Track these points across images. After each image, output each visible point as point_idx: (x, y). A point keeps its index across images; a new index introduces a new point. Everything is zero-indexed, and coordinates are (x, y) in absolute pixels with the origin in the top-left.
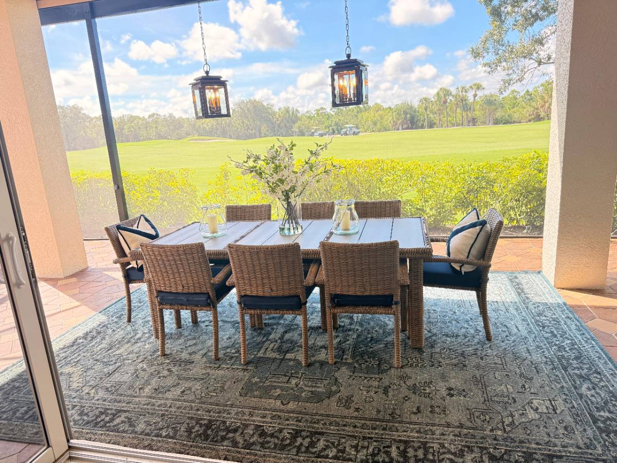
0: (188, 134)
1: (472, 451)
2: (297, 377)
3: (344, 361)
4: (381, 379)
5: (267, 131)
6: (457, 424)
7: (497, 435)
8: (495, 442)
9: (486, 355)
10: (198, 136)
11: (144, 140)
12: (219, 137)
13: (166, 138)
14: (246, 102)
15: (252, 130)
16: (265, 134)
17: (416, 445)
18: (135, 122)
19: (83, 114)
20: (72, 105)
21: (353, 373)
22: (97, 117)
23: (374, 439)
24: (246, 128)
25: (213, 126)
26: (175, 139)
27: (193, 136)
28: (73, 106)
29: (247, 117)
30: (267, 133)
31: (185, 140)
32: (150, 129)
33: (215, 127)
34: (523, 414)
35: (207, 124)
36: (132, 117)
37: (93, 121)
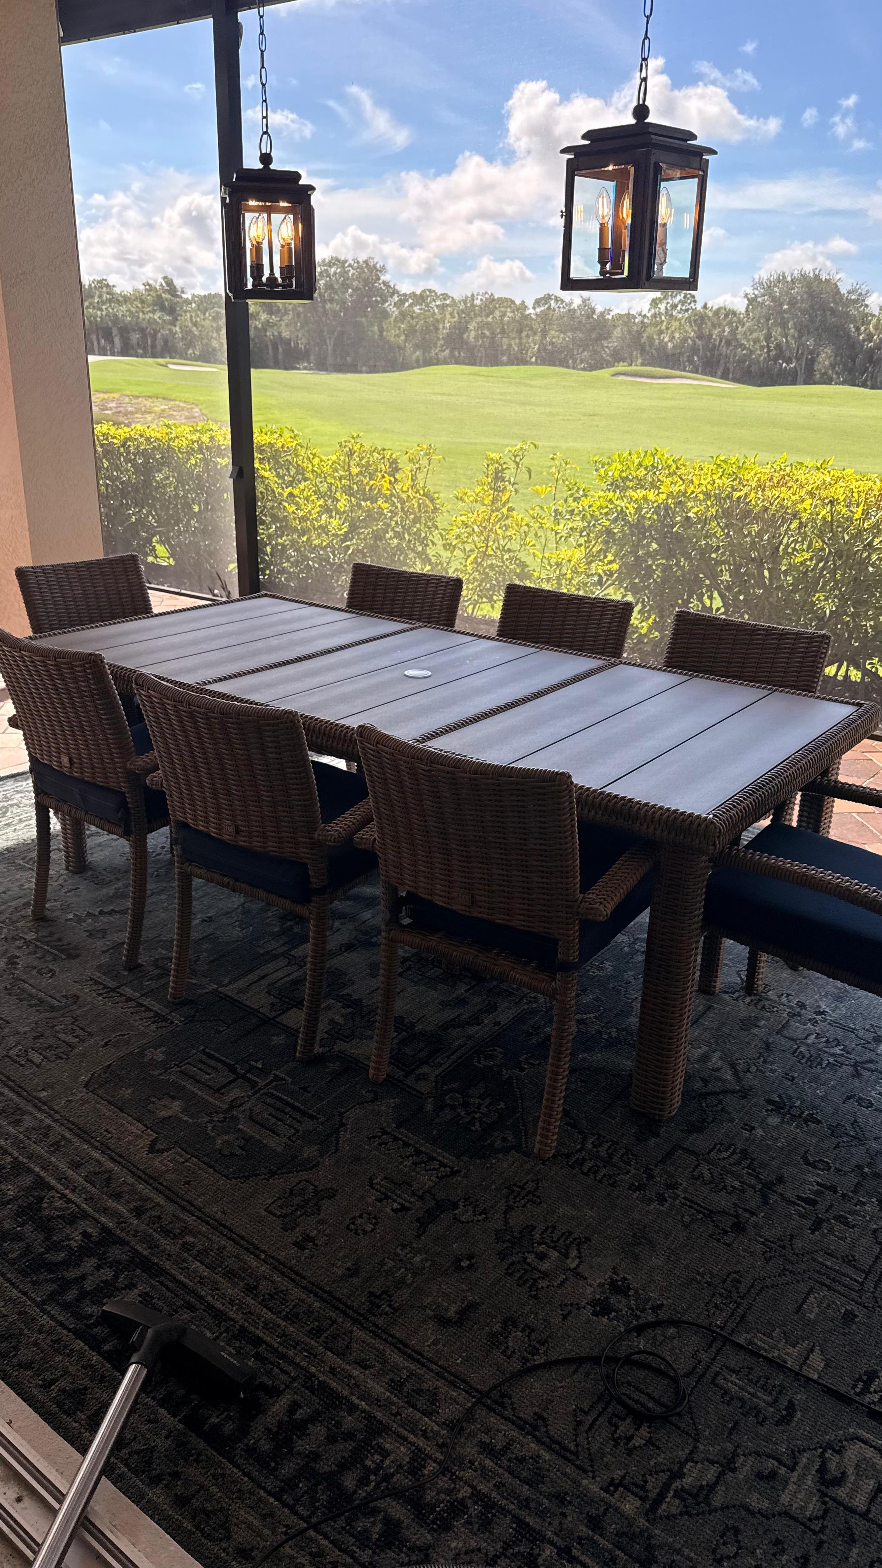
0: (617, 357)
1: (486, 1524)
2: (253, 1084)
3: (410, 1081)
4: (454, 1173)
5: (833, 366)
6: (527, 1414)
7: (617, 1509)
8: (584, 1530)
9: (839, 1218)
10: (642, 365)
11: (510, 363)
12: (697, 372)
13: (563, 363)
14: (789, 279)
15: (789, 361)
16: (823, 375)
17: (349, 1421)
18: (497, 314)
19: (384, 283)
20: (365, 258)
21: (399, 1126)
22: (418, 293)
23: (262, 1349)
24: (773, 353)
25: (685, 340)
26: (584, 369)
27: (631, 365)
28: (366, 262)
29: (784, 325)
30: (830, 372)
31: (605, 373)
32: (528, 336)
33: (690, 342)
34: (773, 1475)
35: (673, 332)
36: (492, 299)
37: (407, 304)
